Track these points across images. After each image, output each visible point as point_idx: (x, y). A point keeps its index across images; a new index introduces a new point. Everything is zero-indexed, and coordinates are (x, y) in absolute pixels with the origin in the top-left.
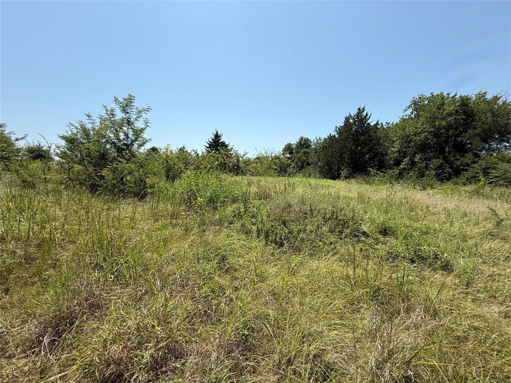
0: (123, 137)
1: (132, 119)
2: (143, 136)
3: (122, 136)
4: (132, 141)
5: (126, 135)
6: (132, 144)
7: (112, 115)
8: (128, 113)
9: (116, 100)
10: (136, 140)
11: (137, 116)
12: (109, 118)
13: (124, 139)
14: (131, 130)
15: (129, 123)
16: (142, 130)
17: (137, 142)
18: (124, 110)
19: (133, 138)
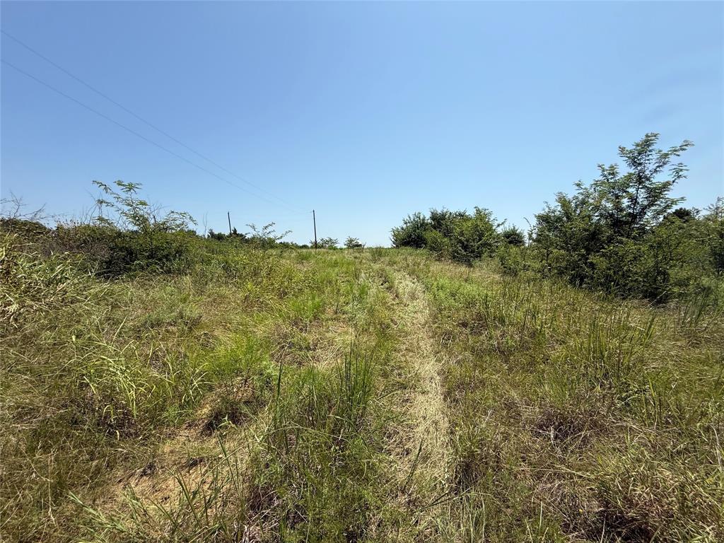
0: (627, 204)
1: (647, 172)
2: (667, 196)
3: (625, 202)
4: (644, 208)
5: (634, 200)
6: (643, 212)
7: (613, 174)
8: (640, 164)
9: (622, 150)
10: (651, 204)
11: (657, 165)
12: (606, 181)
13: (629, 207)
14: (643, 190)
15: (641, 179)
16: (666, 186)
17: (653, 208)
18: (634, 162)
19: (646, 203)
